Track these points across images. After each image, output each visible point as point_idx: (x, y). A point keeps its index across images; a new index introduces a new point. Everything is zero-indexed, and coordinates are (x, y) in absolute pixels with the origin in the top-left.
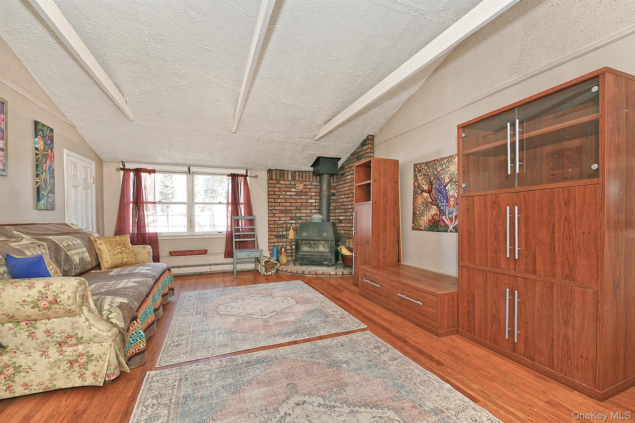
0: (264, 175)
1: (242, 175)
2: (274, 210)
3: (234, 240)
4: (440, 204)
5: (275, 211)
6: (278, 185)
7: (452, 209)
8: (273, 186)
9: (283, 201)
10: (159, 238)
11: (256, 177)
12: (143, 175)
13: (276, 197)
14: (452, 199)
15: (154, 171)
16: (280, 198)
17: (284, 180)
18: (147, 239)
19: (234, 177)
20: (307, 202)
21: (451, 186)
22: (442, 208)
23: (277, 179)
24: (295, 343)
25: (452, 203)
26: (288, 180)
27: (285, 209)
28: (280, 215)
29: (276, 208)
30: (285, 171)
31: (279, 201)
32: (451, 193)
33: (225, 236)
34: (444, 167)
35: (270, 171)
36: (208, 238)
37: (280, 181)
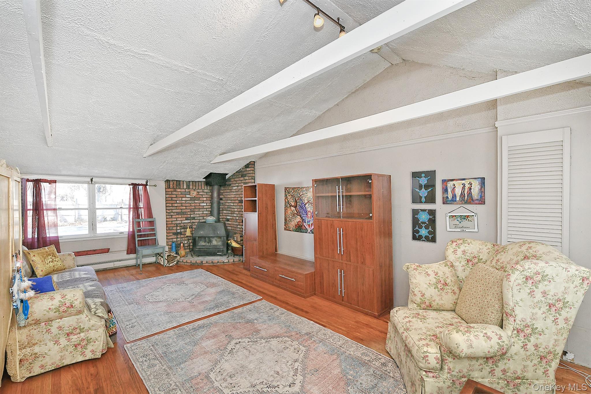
0: (163, 185)
1: (142, 185)
2: (172, 212)
3: (137, 239)
4: (302, 215)
5: (172, 214)
6: (175, 193)
7: (309, 219)
8: (170, 193)
9: (179, 205)
10: (60, 241)
11: (155, 186)
12: (43, 185)
13: (173, 202)
14: (309, 213)
15: (55, 182)
16: (177, 203)
17: (180, 188)
18: (48, 242)
19: (135, 186)
20: (199, 205)
21: (309, 205)
22: (303, 218)
23: (174, 187)
24: (219, 313)
25: (309, 215)
26: (183, 189)
27: (182, 212)
28: (177, 216)
29: (173, 211)
30: (181, 182)
31: (176, 205)
32: (309, 209)
33: (127, 236)
34: (304, 193)
35: (167, 181)
36: (111, 238)
37: (177, 190)
